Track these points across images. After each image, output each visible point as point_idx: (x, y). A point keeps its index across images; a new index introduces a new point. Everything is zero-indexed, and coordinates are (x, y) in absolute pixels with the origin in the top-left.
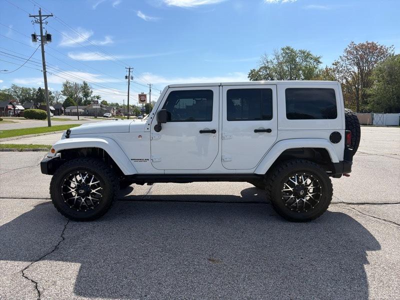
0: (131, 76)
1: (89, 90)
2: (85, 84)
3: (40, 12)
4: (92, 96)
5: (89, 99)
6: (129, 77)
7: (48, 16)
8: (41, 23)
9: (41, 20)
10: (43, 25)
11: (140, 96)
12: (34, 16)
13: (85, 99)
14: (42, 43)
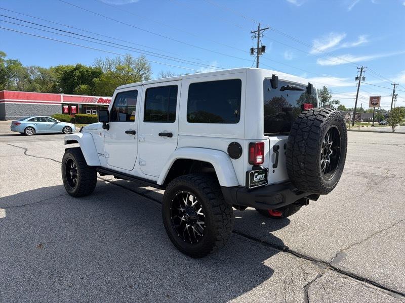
0: (362, 76)
1: (328, 95)
2: (325, 89)
3: (259, 27)
4: (330, 100)
5: (327, 103)
6: (360, 77)
7: (265, 29)
8: (259, 37)
9: (259, 34)
10: (260, 39)
11: (372, 98)
12: (254, 32)
13: (323, 104)
14: (258, 54)
